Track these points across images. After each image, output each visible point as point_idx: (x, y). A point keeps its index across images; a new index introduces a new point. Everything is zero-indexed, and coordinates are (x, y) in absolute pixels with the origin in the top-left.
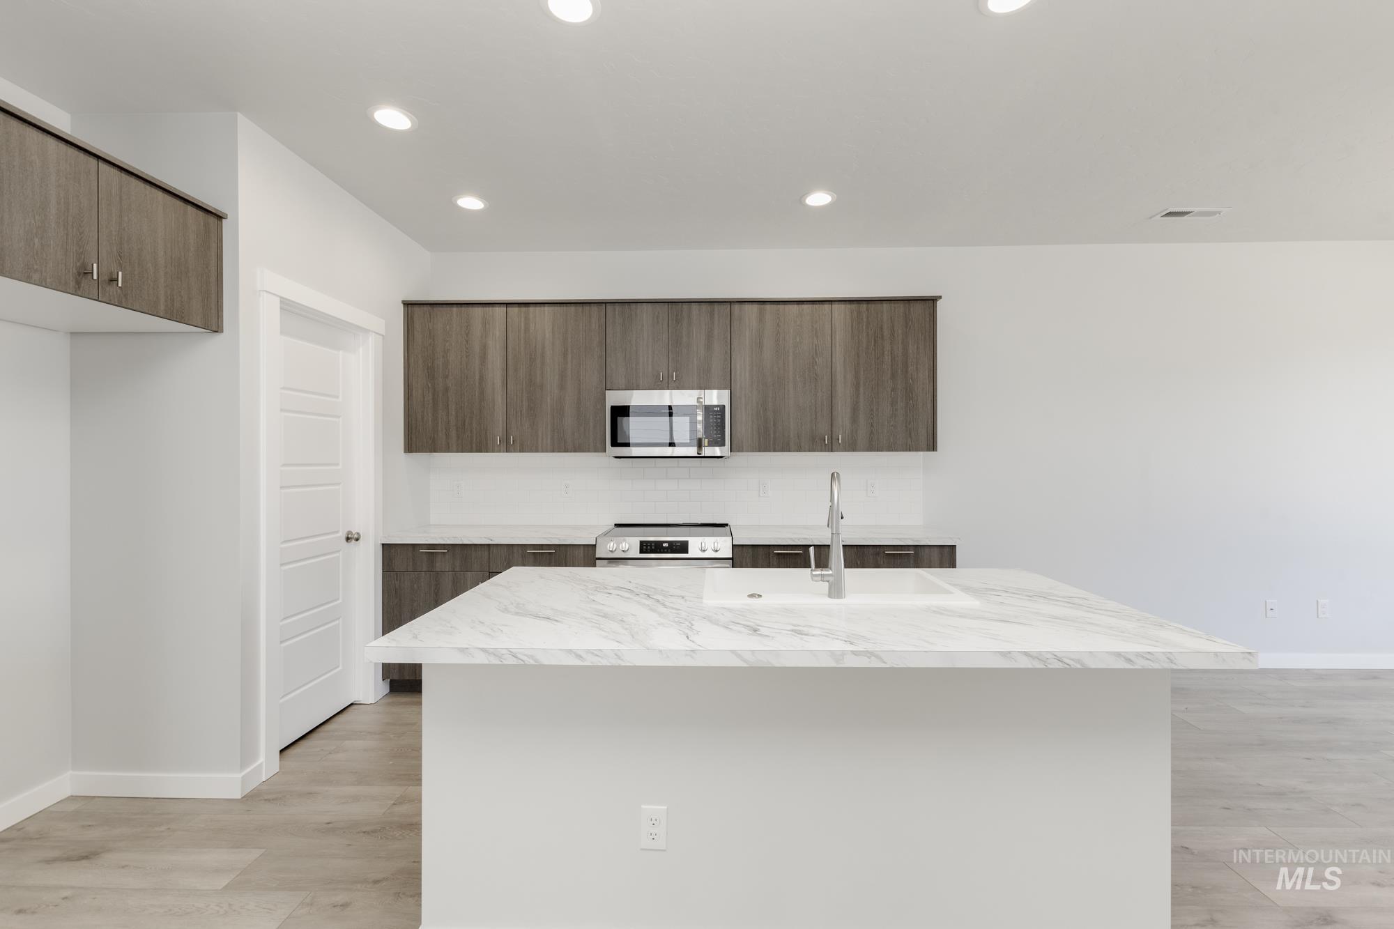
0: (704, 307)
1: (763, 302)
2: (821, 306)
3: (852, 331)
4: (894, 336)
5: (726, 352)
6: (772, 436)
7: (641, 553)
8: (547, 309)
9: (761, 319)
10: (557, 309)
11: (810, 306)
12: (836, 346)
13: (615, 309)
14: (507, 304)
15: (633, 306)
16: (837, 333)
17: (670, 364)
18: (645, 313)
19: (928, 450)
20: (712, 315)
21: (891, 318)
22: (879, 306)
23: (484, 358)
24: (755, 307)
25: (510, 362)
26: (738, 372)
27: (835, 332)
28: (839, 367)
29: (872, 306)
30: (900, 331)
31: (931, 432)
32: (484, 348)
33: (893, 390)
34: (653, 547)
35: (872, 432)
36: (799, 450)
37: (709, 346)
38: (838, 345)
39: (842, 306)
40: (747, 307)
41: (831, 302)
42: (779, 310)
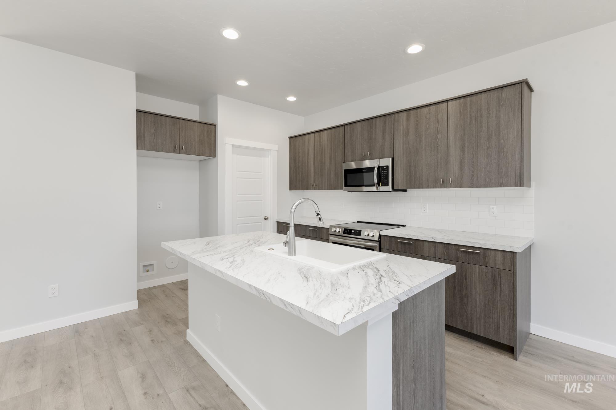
0: (382, 118)
1: (408, 110)
2: (441, 105)
3: (460, 116)
4: (489, 113)
5: (391, 139)
6: (413, 180)
7: (344, 233)
8: (326, 132)
9: (408, 119)
10: (329, 131)
11: (435, 106)
12: (449, 126)
13: (348, 127)
14: (314, 132)
15: (354, 124)
16: (451, 119)
17: (368, 148)
18: (358, 126)
19: (516, 186)
20: (385, 122)
21: (488, 102)
22: (479, 96)
23: (308, 154)
24: (405, 114)
25: (315, 155)
26: (397, 148)
27: (449, 118)
28: (451, 138)
29: (474, 98)
30: (494, 109)
31: (519, 174)
32: (308, 150)
33: (488, 148)
34: (348, 232)
35: (473, 176)
36: (428, 187)
37: (384, 138)
38: (451, 126)
39: (454, 102)
40: (401, 114)
41: (447, 101)
42: (417, 112)
